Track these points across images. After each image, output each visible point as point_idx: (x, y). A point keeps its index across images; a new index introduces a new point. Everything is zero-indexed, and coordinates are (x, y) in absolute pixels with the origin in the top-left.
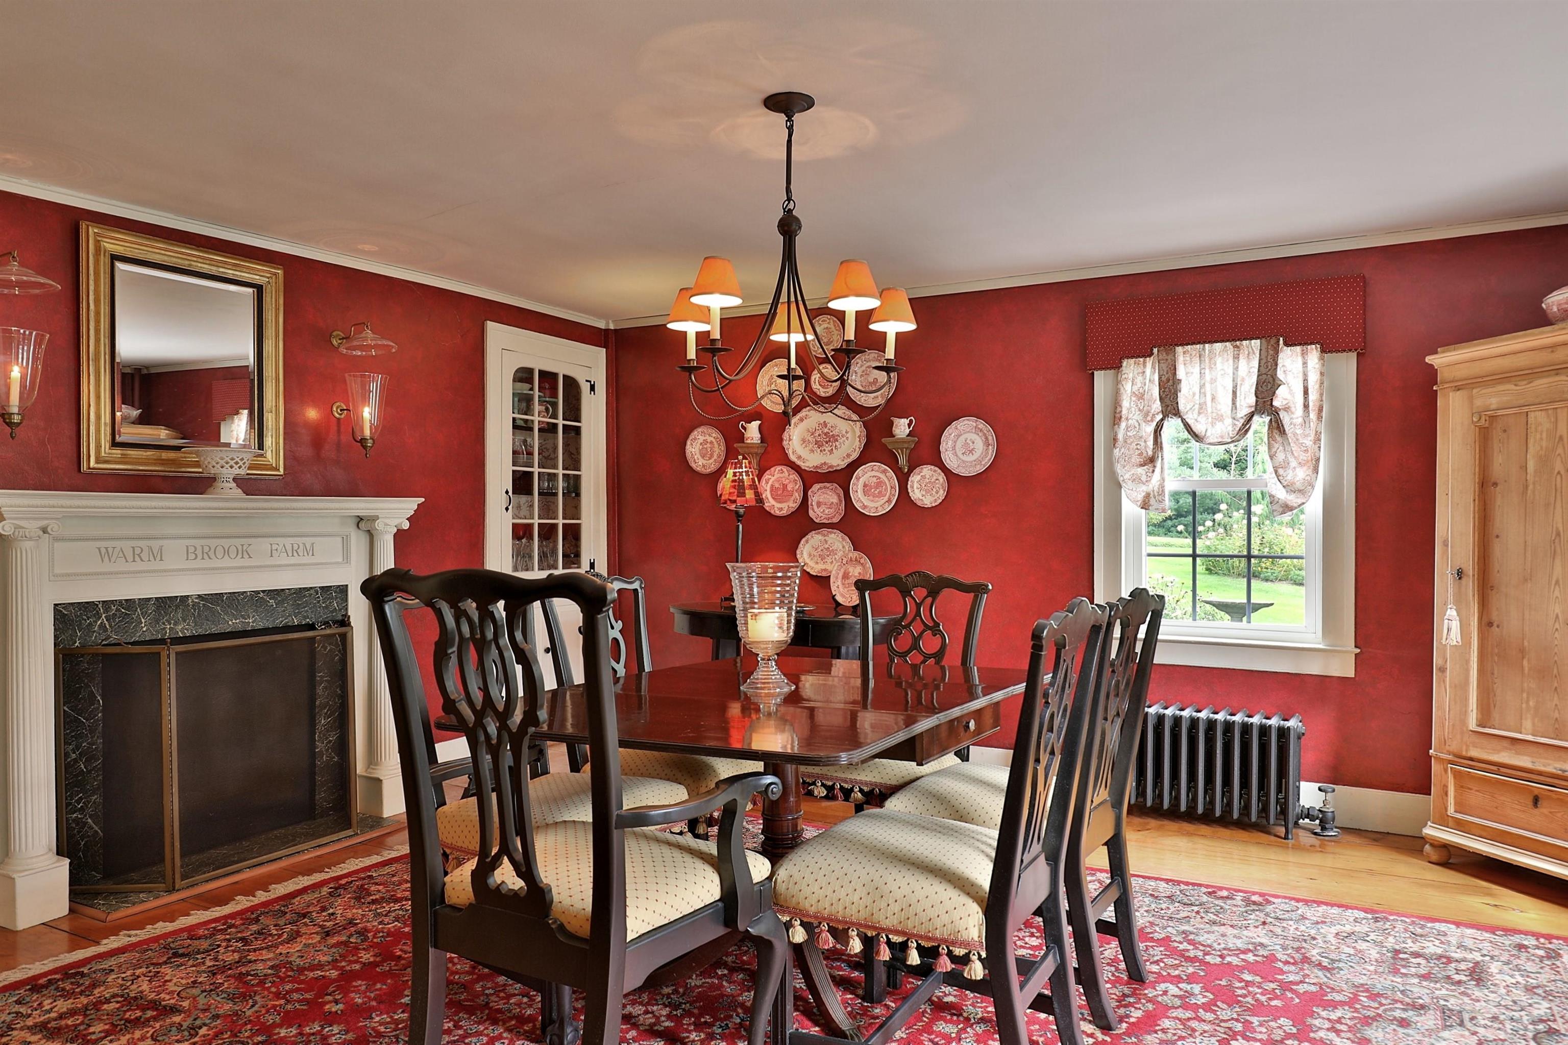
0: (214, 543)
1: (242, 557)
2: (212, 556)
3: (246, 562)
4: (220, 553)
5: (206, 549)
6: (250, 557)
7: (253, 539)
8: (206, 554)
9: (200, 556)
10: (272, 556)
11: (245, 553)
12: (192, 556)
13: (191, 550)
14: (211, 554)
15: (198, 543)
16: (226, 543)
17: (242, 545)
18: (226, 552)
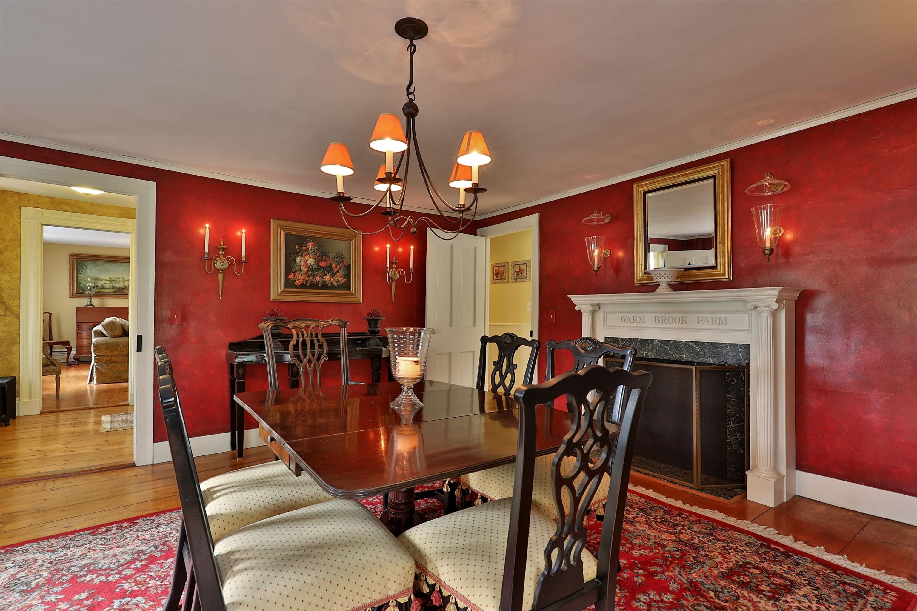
0: (667, 316)
1: (682, 323)
2: (666, 322)
3: (684, 326)
4: (670, 321)
5: (664, 318)
6: (686, 323)
7: (689, 314)
8: (664, 321)
9: (661, 322)
10: (699, 324)
11: (683, 321)
12: (657, 321)
13: (657, 318)
14: (666, 321)
15: (660, 315)
16: (674, 315)
17: (682, 317)
18: (674, 320)
